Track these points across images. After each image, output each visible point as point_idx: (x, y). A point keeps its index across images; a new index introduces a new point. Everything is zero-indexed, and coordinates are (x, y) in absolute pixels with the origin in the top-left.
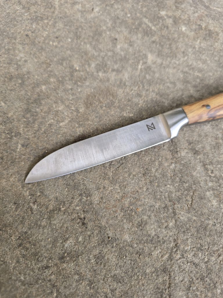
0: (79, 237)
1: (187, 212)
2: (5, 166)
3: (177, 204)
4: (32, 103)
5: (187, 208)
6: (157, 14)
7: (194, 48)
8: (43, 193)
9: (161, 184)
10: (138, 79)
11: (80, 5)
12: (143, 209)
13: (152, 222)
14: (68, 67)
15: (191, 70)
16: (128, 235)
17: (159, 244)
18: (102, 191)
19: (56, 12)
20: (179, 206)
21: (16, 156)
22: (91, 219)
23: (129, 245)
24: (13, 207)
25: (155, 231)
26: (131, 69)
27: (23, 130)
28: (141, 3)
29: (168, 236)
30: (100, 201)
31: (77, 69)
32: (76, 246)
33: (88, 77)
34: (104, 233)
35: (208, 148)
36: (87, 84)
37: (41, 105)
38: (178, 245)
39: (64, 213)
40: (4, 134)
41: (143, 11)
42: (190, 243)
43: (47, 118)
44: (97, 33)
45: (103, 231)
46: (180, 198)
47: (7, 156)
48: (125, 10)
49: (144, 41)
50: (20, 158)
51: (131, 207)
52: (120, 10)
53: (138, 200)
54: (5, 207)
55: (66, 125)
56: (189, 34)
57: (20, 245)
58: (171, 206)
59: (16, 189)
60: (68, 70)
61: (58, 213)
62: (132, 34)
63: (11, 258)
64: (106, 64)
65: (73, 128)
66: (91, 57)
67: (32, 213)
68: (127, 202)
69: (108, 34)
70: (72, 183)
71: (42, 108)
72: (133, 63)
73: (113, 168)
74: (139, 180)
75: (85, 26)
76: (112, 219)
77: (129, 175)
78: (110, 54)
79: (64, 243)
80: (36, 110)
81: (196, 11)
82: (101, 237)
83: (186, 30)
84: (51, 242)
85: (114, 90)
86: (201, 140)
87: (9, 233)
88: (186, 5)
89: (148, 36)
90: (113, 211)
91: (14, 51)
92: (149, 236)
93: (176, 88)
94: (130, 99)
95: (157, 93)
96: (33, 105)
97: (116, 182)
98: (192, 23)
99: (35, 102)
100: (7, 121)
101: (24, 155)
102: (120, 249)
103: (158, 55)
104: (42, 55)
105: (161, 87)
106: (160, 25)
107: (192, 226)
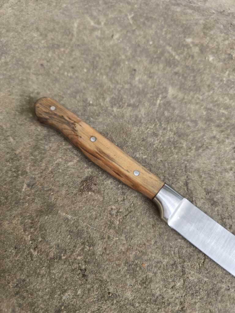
0: (77, 290)
1: (198, 271)
2: (9, 207)
3: (188, 261)
4: (41, 139)
5: (198, 267)
6: (182, 42)
7: (222, 80)
8: (45, 238)
9: (171, 238)
10: (156, 115)
11: (99, 32)
12: (149, 264)
13: (158, 281)
14: (81, 100)
15: (217, 107)
16: (130, 292)
17: (163, 306)
18: (107, 242)
19: (74, 40)
20: (189, 264)
21: (21, 196)
22: (92, 271)
23: (130, 304)
24: (13, 251)
25: (160, 290)
26: (149, 104)
27: (30, 168)
28: (165, 29)
29: (174, 298)
30: (103, 252)
31: (91, 102)
32: (75, 300)
33: (101, 112)
34: (105, 287)
35: (228, 199)
36: (101, 120)
37: (50, 143)
38: (185, 308)
39: (65, 262)
40: (10, 172)
41: (167, 38)
42: (198, 308)
43: (55, 157)
44: (115, 62)
45: (103, 285)
46: (191, 255)
47: (12, 196)
48: (148, 36)
49: (166, 72)
50: (24, 199)
51: (136, 262)
52: (141, 36)
53: (144, 254)
54: (5, 251)
55: (74, 165)
56: (217, 65)
57: (17, 293)
58: (180, 264)
59: (18, 232)
60: (81, 104)
61: (58, 262)
62: (153, 64)
63: (8, 307)
64: (121, 97)
65: (81, 169)
66: (106, 90)
67: (32, 260)
68: (132, 255)
69: (126, 65)
70: (75, 230)
71: (50, 145)
72: (151, 97)
73: (120, 216)
74: (147, 232)
75: (103, 55)
76: (115, 272)
77: (137, 225)
78: (127, 86)
79: (62, 295)
80: (44, 147)
81: (226, 39)
82: (101, 291)
83: (213, 60)
84: (48, 292)
85: (128, 128)
86: (221, 190)
87: (7, 279)
88: (216, 31)
89: (170, 67)
90: (116, 265)
91: (28, 82)
92: (153, 295)
93: (197, 127)
94: (145, 138)
95: (175, 132)
96: (41, 142)
97: (122, 232)
98: (221, 52)
99: (45, 139)
100: (14, 158)
101: (29, 196)
102: (120, 307)
103: (180, 89)
104: (55, 87)
105: (181, 126)
106: (185, 54)
107: (202, 288)
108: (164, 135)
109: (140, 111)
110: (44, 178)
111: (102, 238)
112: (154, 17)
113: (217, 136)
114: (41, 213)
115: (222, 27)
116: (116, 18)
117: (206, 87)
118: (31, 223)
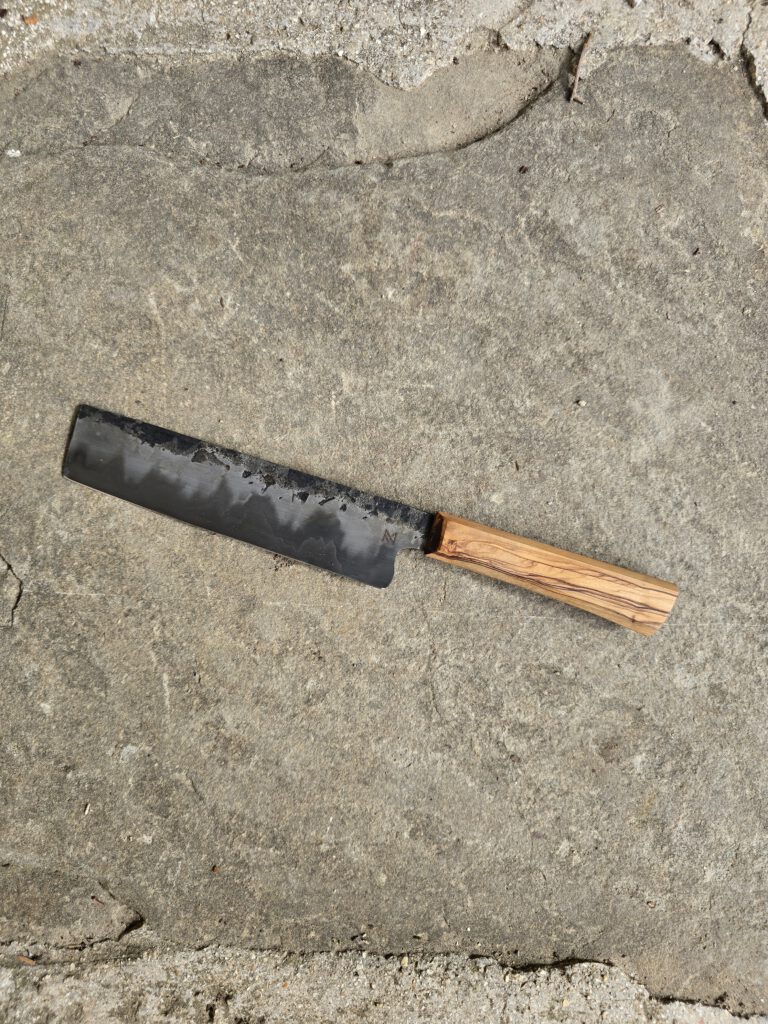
108: (356, 454)
109: (312, 429)
110: (227, 571)
111: (325, 612)
112: (275, 231)
113: (427, 431)
114: (243, 612)
115: (394, 214)
116: (213, 258)
117: (394, 350)
118: (238, 628)
